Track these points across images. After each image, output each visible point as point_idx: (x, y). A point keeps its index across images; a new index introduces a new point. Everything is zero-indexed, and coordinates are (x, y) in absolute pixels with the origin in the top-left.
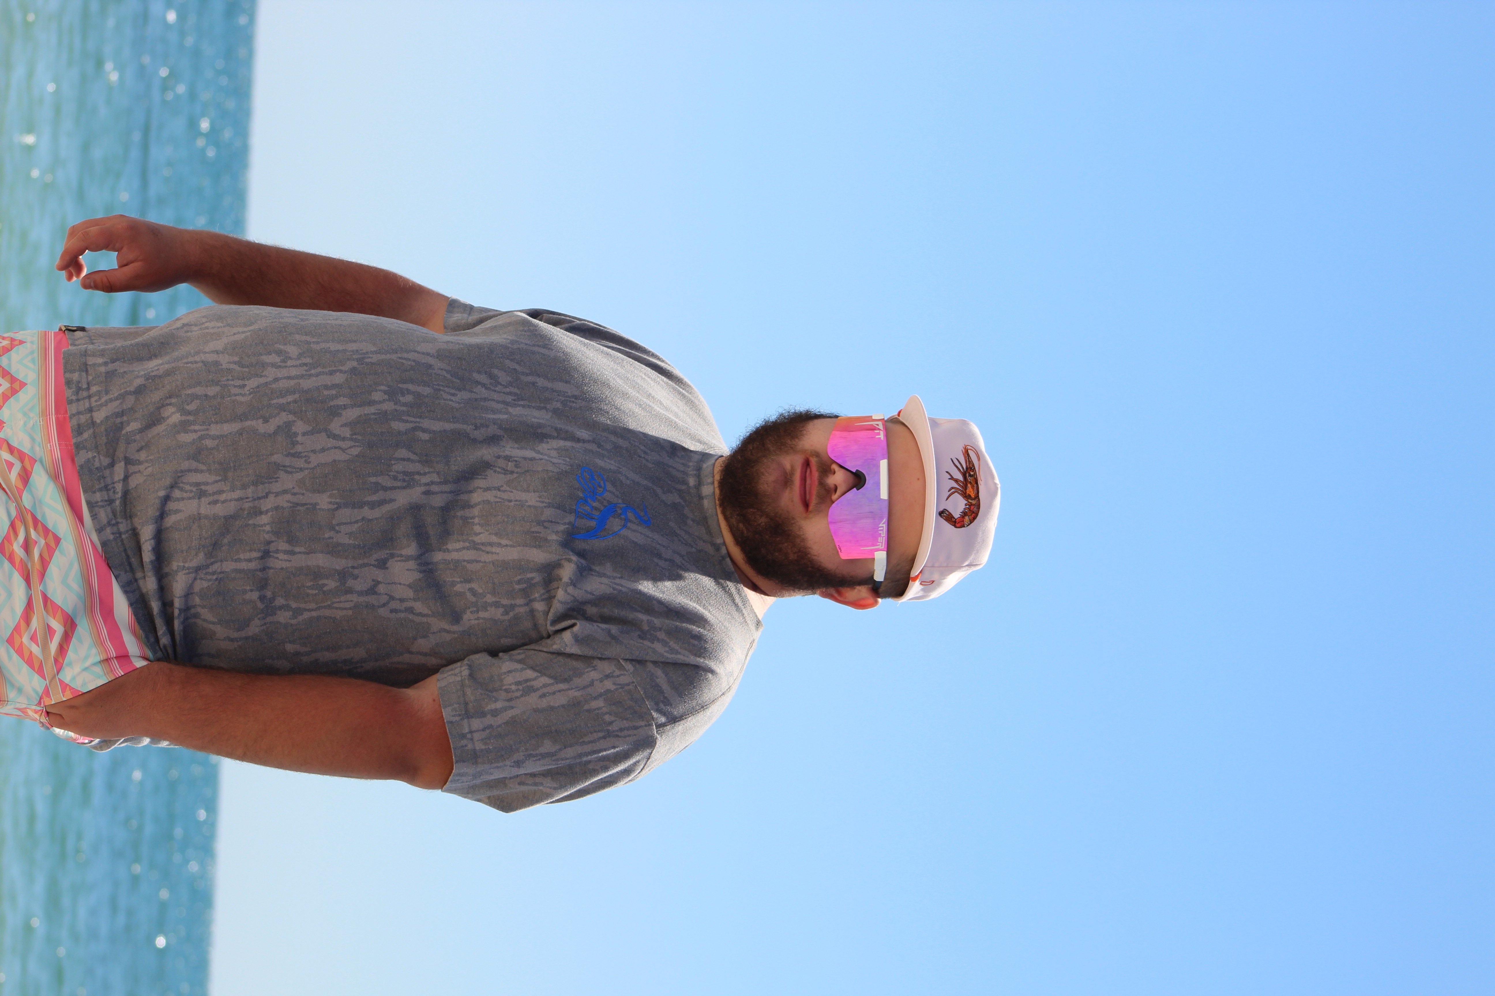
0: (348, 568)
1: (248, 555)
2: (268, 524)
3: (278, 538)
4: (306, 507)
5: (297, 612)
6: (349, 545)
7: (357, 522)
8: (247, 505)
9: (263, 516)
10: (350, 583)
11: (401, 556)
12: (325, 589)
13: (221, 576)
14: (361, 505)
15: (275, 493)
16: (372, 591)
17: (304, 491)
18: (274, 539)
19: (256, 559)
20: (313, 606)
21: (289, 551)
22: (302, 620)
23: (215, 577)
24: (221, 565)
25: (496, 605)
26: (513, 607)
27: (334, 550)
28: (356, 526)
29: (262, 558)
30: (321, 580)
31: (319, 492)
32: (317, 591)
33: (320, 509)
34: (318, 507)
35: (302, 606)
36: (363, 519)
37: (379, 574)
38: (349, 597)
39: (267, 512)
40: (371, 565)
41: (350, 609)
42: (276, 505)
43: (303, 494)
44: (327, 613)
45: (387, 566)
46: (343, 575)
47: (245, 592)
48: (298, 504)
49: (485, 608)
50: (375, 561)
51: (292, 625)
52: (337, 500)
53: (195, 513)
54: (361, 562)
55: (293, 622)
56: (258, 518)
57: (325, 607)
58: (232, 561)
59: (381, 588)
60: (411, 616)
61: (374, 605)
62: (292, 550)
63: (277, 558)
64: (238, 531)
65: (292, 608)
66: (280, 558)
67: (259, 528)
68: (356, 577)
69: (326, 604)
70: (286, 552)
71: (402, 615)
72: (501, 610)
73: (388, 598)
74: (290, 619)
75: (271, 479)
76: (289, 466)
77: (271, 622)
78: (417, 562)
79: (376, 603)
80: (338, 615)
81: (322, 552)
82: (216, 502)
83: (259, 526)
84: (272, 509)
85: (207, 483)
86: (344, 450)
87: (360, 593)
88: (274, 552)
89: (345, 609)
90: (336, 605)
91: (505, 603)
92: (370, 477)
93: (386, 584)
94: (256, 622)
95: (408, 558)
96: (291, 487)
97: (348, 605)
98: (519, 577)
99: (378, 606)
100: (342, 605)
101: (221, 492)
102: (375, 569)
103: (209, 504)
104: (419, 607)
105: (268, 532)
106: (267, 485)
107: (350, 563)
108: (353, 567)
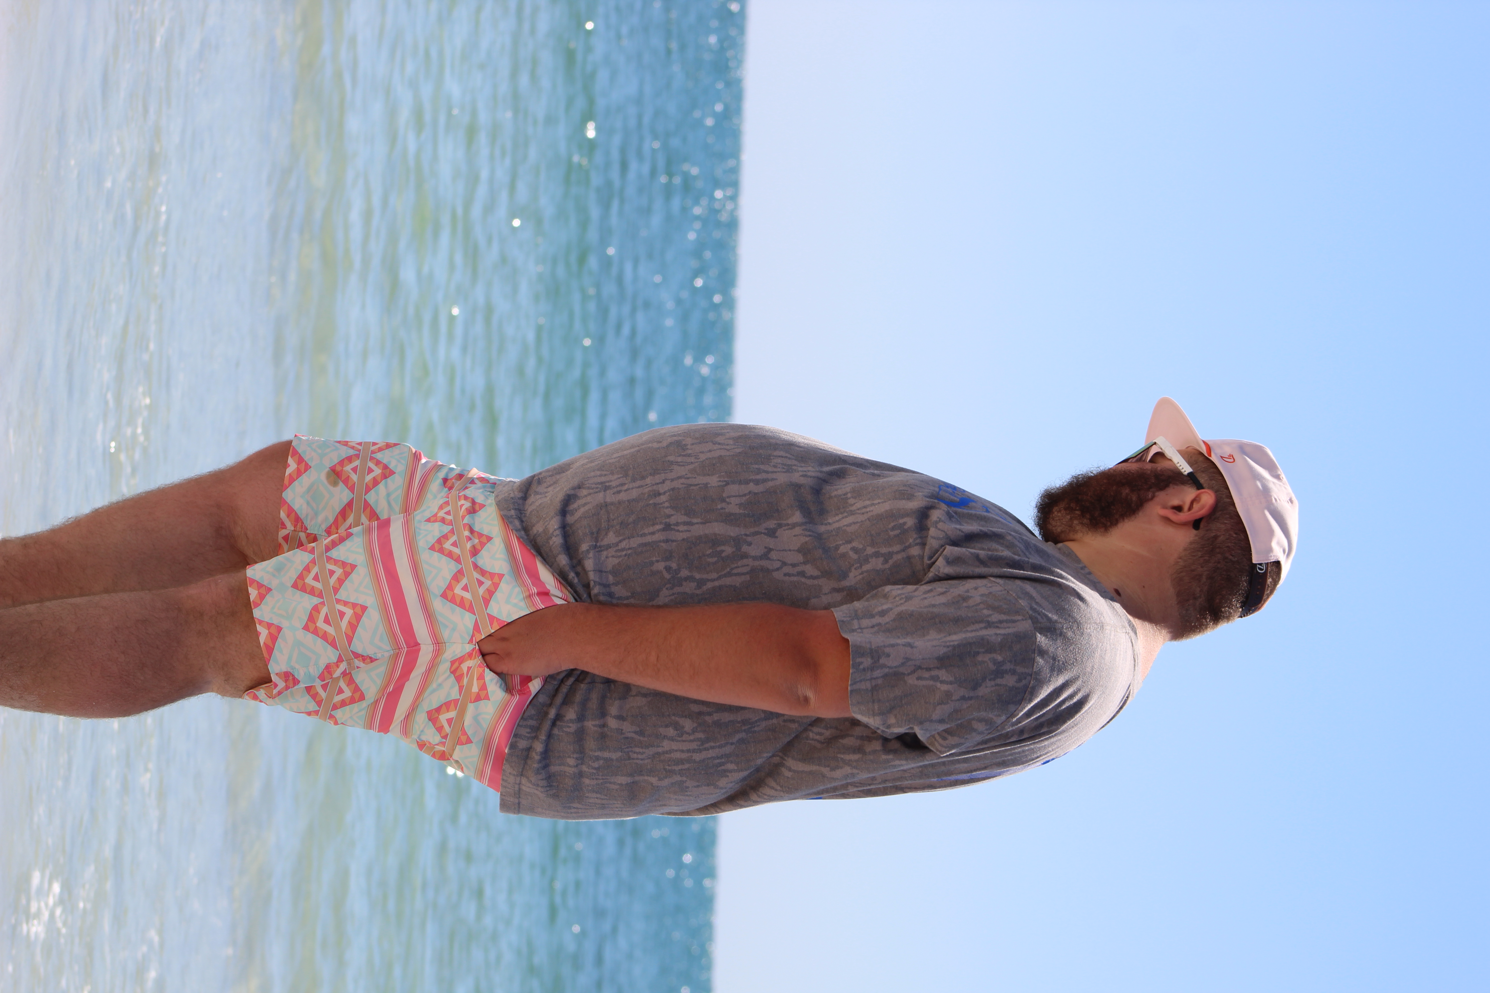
0: (742, 535)
1: (651, 529)
2: (667, 501)
3: (676, 512)
4: (699, 486)
5: (701, 583)
6: (740, 514)
7: (745, 495)
8: (646, 490)
9: (662, 497)
10: (745, 548)
11: (788, 525)
12: (723, 555)
13: (629, 552)
14: (746, 483)
15: (671, 479)
16: (765, 556)
17: (696, 476)
18: (673, 513)
19: (658, 531)
20: (714, 575)
21: (688, 522)
22: (707, 590)
23: (624, 553)
24: (629, 542)
26: (889, 555)
27: (727, 519)
28: (744, 498)
29: (664, 530)
30: (718, 546)
31: (709, 475)
32: (716, 559)
33: (711, 487)
34: (709, 485)
35: (705, 576)
36: (750, 492)
37: (770, 542)
39: (665, 493)
40: (761, 533)
41: (747, 573)
42: (672, 487)
43: (695, 478)
44: (728, 581)
45: (777, 535)
46: (737, 541)
47: (652, 563)
48: (691, 485)
49: (866, 560)
50: (765, 529)
51: (697, 595)
52: (726, 479)
53: (602, 502)
54: (752, 530)
55: (699, 592)
56: (657, 498)
57: (725, 576)
58: (638, 536)
59: (773, 555)
60: (803, 580)
61: (768, 569)
62: (690, 522)
63: (678, 531)
64: (641, 510)
65: (696, 579)
66: (681, 530)
67: (659, 506)
68: (750, 544)
69: (725, 571)
70: (686, 523)
71: (795, 579)
72: (881, 559)
73: (781, 563)
74: (695, 589)
75: (666, 470)
76: (681, 462)
77: (678, 593)
78: (804, 527)
79: (771, 568)
80: (737, 581)
81: (716, 521)
82: (619, 492)
83: (659, 504)
84: (669, 490)
85: (611, 481)
86: (728, 450)
87: (755, 558)
88: (674, 525)
89: (743, 574)
90: (735, 571)
91: (883, 552)
92: (752, 465)
93: (778, 551)
94: (665, 592)
95: (794, 526)
96: (684, 474)
97: (745, 570)
98: (892, 524)
99: (773, 571)
100: (739, 570)
101: (623, 484)
102: (766, 537)
103: (613, 494)
104: (810, 570)
105: (667, 507)
106: (663, 475)
107: (743, 531)
108: (746, 535)
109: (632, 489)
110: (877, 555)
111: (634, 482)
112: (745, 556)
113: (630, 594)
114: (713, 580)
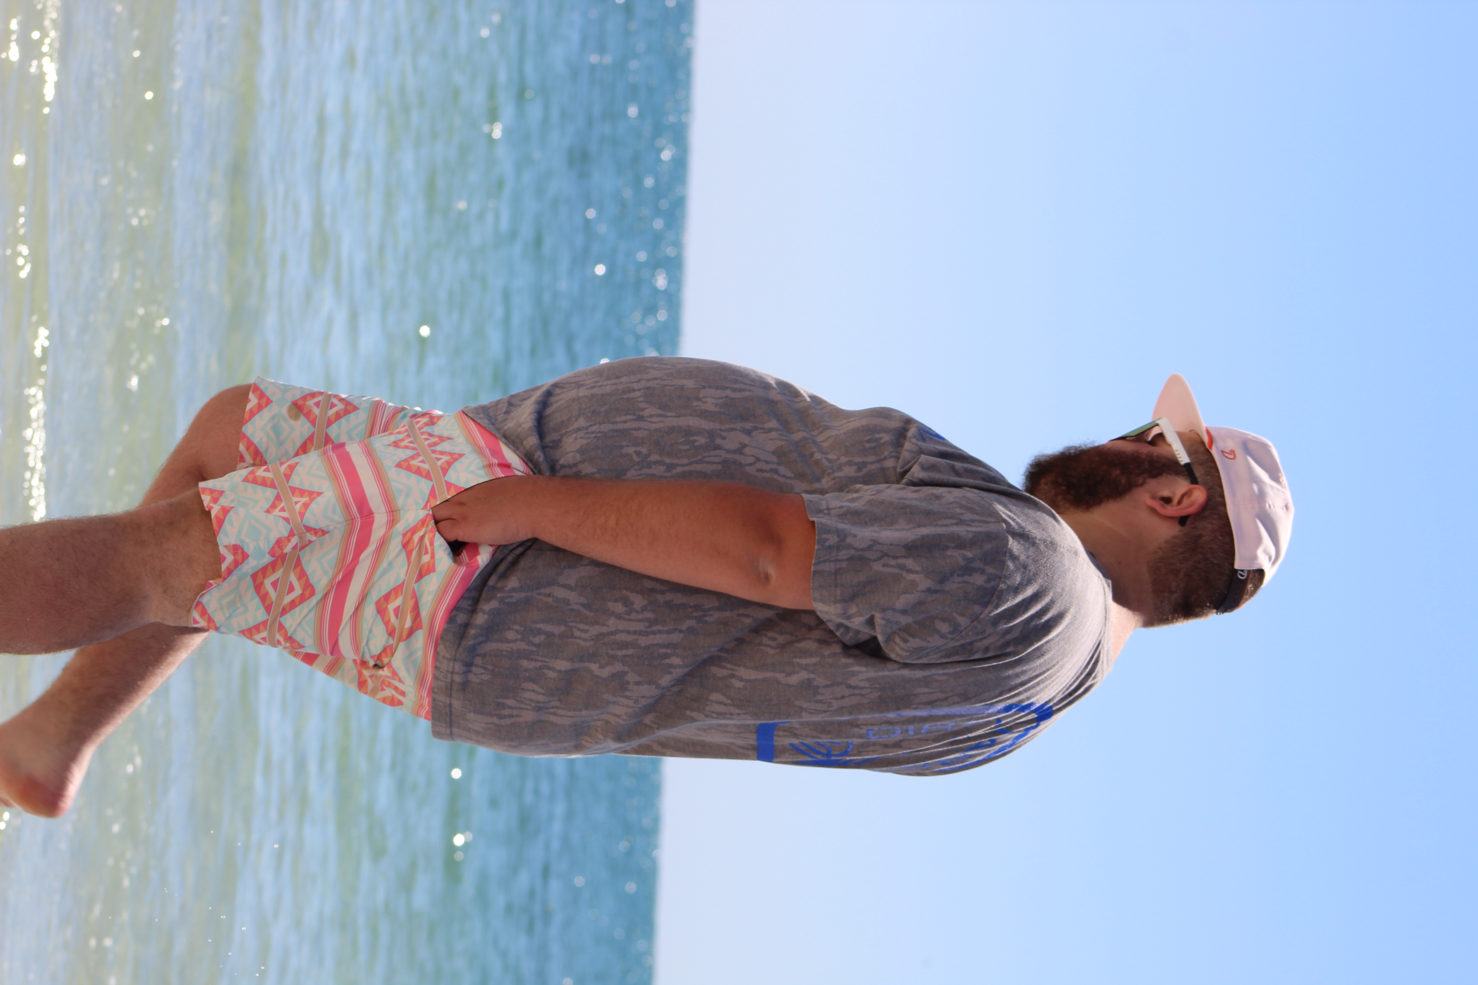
0: (716, 429)
1: (623, 418)
2: (641, 397)
4: (675, 387)
5: (671, 467)
7: (721, 398)
8: (621, 387)
10: (718, 441)
11: (764, 429)
12: (696, 444)
13: (599, 435)
15: (647, 379)
16: (739, 451)
17: (672, 378)
22: (676, 473)
23: (594, 435)
25: (850, 463)
26: (864, 464)
27: (704, 414)
28: (720, 400)
29: (636, 420)
30: (691, 436)
31: (685, 379)
32: (689, 447)
33: (687, 388)
34: (685, 387)
35: (675, 461)
36: (726, 397)
37: (745, 439)
38: (718, 452)
39: (639, 390)
40: (737, 430)
41: (719, 463)
42: (647, 386)
43: (671, 380)
44: (699, 467)
46: (712, 435)
47: (622, 447)
48: (667, 386)
49: (840, 468)
50: (740, 428)
52: (703, 384)
53: (575, 396)
54: (727, 426)
55: (667, 474)
56: (632, 394)
57: (696, 462)
58: (610, 423)
59: (747, 451)
61: (740, 463)
62: (664, 414)
63: (651, 422)
64: (614, 403)
65: (665, 463)
68: (724, 438)
69: (697, 459)
70: (659, 416)
71: (768, 475)
72: (855, 468)
73: (755, 459)
74: (664, 472)
75: (641, 372)
77: (646, 474)
78: (780, 433)
79: (743, 462)
80: (708, 468)
82: (593, 388)
83: (633, 399)
84: (644, 389)
85: (584, 380)
87: (728, 451)
88: (647, 417)
90: (707, 459)
91: (857, 461)
92: (730, 376)
93: (752, 447)
94: (632, 472)
95: (770, 430)
96: (660, 376)
97: (717, 459)
98: (869, 437)
99: (746, 465)
100: (711, 459)
101: (597, 382)
102: (741, 433)
104: (782, 469)
105: (641, 402)
106: (638, 376)
107: (717, 426)
108: (721, 430)
109: (606, 385)
111: (609, 380)
113: (596, 471)
114: (683, 465)
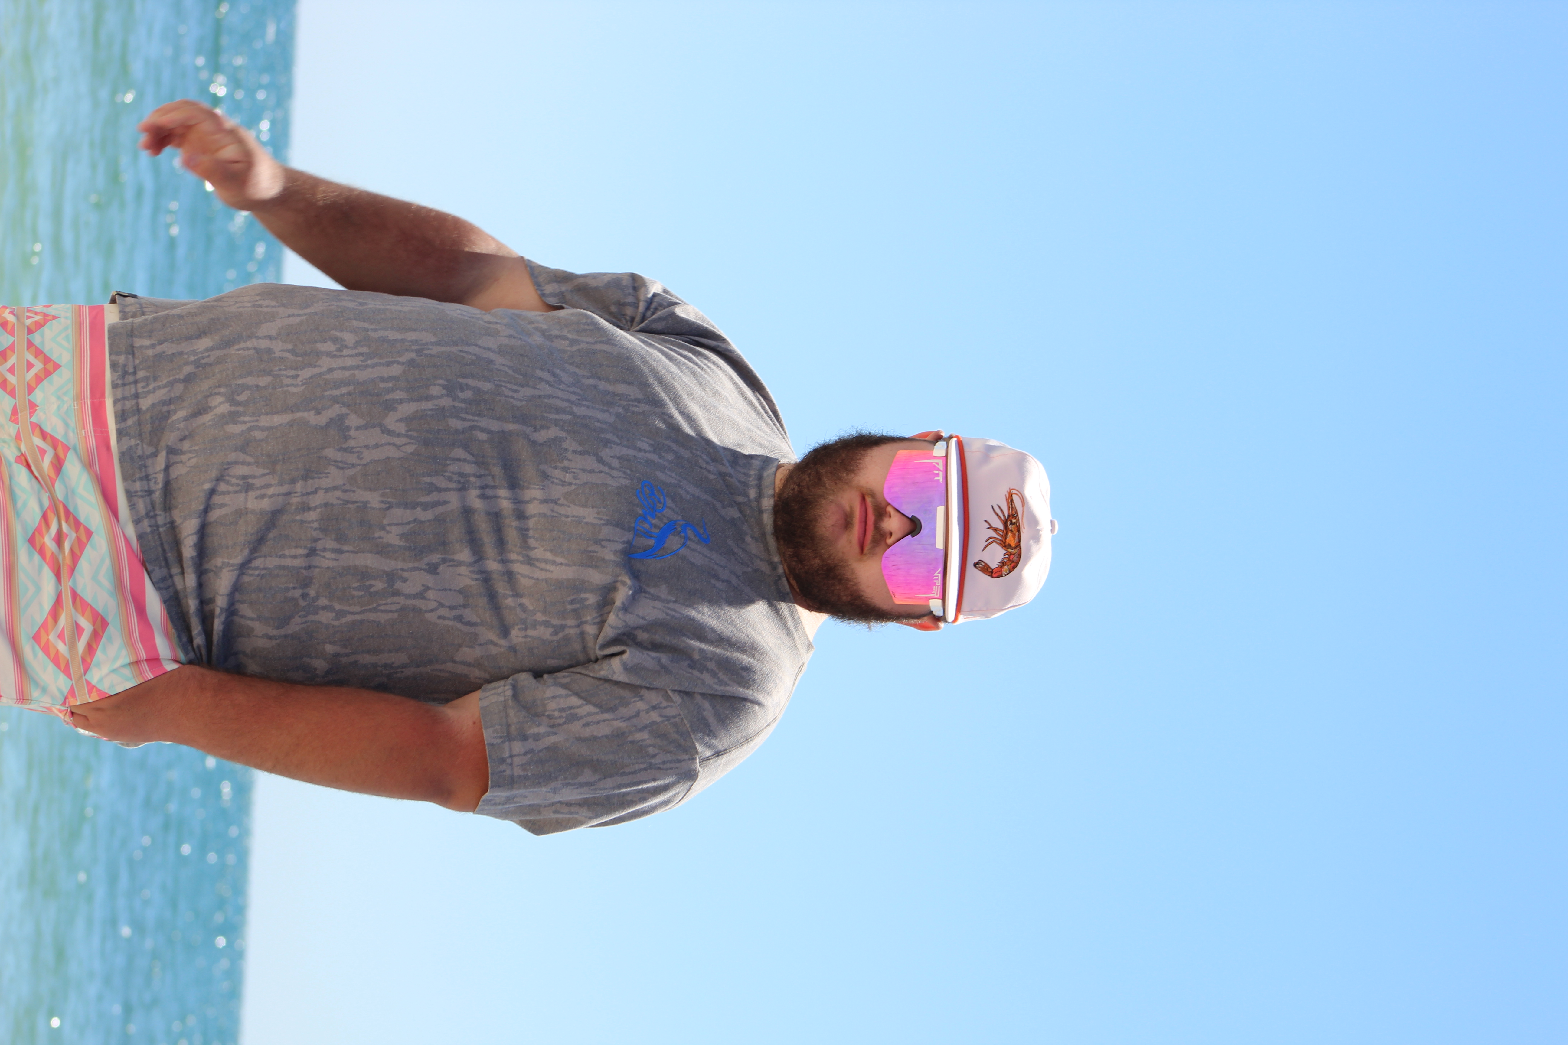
0: (397, 570)
1: (293, 552)
2: (316, 521)
3: (325, 536)
4: (357, 504)
5: (340, 614)
6: (399, 546)
7: (409, 523)
8: (295, 500)
9: (311, 513)
10: (399, 585)
11: (453, 561)
12: (372, 590)
13: (263, 572)
14: (414, 506)
15: (325, 489)
16: (421, 595)
17: (355, 489)
18: (321, 536)
19: (301, 556)
20: (357, 609)
21: (337, 549)
22: (345, 623)
24: (265, 560)
26: (562, 628)
27: (383, 550)
28: (408, 527)
29: (308, 555)
30: (368, 580)
31: (371, 490)
32: (363, 593)
33: (370, 507)
34: (369, 505)
35: (347, 608)
36: (415, 520)
37: (429, 580)
39: (316, 508)
40: (421, 569)
41: (396, 611)
42: (325, 501)
43: (354, 491)
44: (372, 616)
45: (438, 571)
46: (391, 577)
47: (287, 589)
48: (348, 502)
49: (534, 626)
50: (426, 565)
51: (333, 626)
52: (390, 500)
53: (241, 507)
54: (411, 565)
55: (336, 623)
56: (306, 514)
57: (370, 610)
58: (277, 556)
59: (430, 594)
60: (459, 626)
61: (421, 610)
62: (340, 549)
63: (324, 557)
64: (284, 526)
65: (335, 609)
66: (327, 557)
67: (307, 525)
68: (405, 580)
69: (371, 607)
70: (334, 551)
71: (450, 623)
72: (551, 630)
73: (438, 604)
74: (332, 620)
75: (320, 473)
76: (341, 462)
77: (312, 622)
78: (472, 569)
79: (424, 608)
80: (383, 618)
81: (371, 552)
82: (263, 496)
83: (306, 522)
84: (322, 506)
85: (255, 477)
86: (398, 447)
87: (408, 597)
88: (321, 550)
89: (391, 611)
90: (382, 608)
91: (555, 624)
92: (424, 476)
93: (436, 588)
94: (297, 619)
95: (460, 563)
96: (342, 483)
97: (395, 607)
98: (572, 596)
99: (426, 611)
100: (387, 608)
101: (268, 486)
102: (425, 573)
103: (256, 498)
104: (469, 616)
105: (316, 529)
106: (316, 480)
107: (400, 565)
108: (402, 570)
109: (276, 495)
110: (546, 624)
111: (282, 485)
112: (397, 593)
114: (355, 613)
